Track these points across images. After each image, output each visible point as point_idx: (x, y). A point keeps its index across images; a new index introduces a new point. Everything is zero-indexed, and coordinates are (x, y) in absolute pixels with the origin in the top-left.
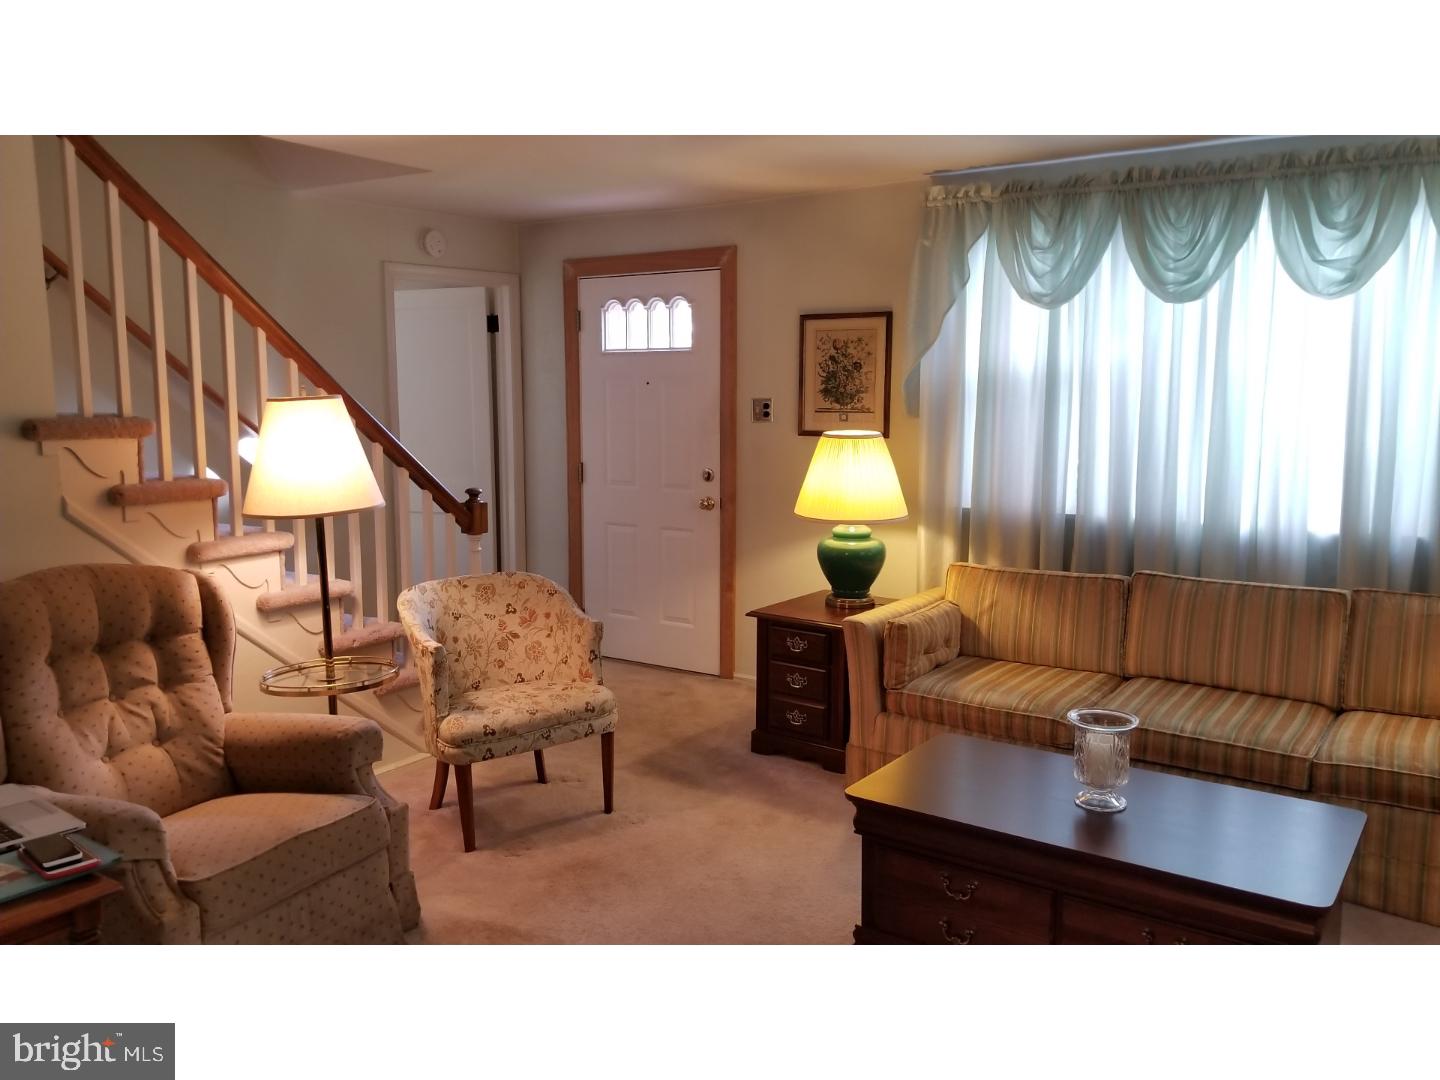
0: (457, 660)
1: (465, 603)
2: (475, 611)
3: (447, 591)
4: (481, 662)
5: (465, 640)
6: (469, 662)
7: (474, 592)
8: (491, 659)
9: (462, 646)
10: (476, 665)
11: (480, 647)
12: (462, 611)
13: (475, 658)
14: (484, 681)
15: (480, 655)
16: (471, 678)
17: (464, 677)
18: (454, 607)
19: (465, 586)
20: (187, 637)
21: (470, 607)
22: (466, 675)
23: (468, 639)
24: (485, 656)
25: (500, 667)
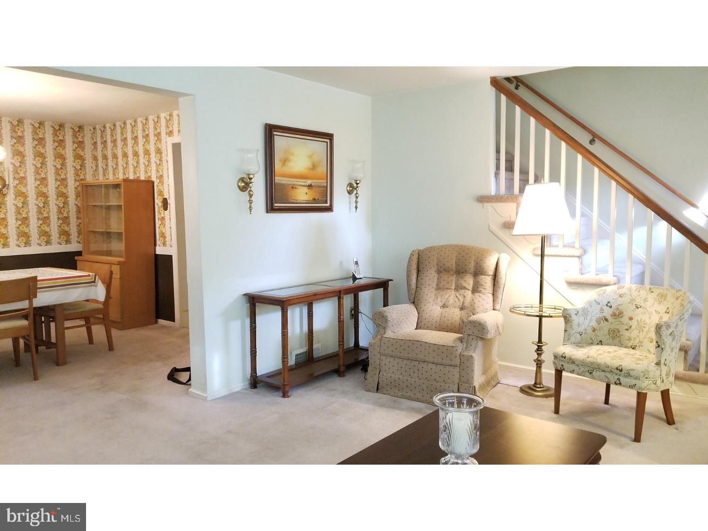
0: (627, 330)
1: (647, 301)
2: (650, 307)
3: (639, 292)
4: (642, 336)
5: (638, 321)
6: (634, 333)
7: (655, 296)
8: (648, 336)
9: (634, 323)
10: (638, 336)
11: (644, 327)
12: (643, 305)
13: (639, 333)
14: (639, 346)
15: (643, 331)
16: (632, 342)
17: (628, 340)
18: (639, 301)
19: (652, 292)
20: (484, 276)
21: (649, 304)
22: (629, 339)
23: (640, 321)
24: (645, 334)
25: (650, 342)
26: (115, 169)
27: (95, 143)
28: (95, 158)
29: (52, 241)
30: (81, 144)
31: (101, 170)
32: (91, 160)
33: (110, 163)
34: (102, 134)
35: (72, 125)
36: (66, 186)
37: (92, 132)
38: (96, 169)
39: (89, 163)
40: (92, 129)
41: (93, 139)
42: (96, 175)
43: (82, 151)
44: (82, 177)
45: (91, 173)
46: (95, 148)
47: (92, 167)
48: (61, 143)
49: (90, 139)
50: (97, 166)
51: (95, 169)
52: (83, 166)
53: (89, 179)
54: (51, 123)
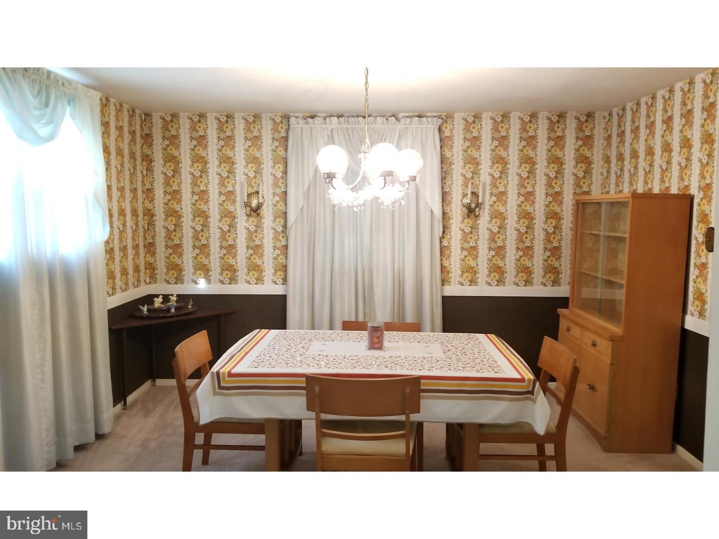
26: (633, 175)
27: (610, 136)
28: (607, 160)
29: (534, 280)
30: (587, 141)
31: (613, 177)
32: (602, 163)
33: (627, 166)
34: (619, 122)
35: (577, 112)
36: (560, 203)
37: (607, 119)
38: (607, 177)
39: (597, 167)
40: (607, 116)
41: (607, 131)
42: (607, 185)
43: (589, 150)
44: (585, 189)
45: (600, 182)
46: (609, 145)
47: (602, 174)
48: (558, 141)
49: (602, 131)
50: (608, 172)
51: (605, 176)
52: (588, 172)
53: (596, 194)
54: (546, 114)
